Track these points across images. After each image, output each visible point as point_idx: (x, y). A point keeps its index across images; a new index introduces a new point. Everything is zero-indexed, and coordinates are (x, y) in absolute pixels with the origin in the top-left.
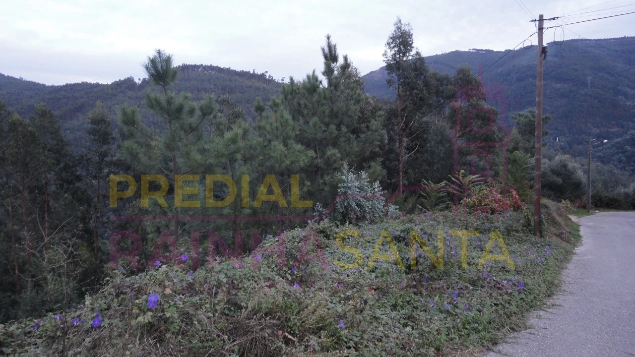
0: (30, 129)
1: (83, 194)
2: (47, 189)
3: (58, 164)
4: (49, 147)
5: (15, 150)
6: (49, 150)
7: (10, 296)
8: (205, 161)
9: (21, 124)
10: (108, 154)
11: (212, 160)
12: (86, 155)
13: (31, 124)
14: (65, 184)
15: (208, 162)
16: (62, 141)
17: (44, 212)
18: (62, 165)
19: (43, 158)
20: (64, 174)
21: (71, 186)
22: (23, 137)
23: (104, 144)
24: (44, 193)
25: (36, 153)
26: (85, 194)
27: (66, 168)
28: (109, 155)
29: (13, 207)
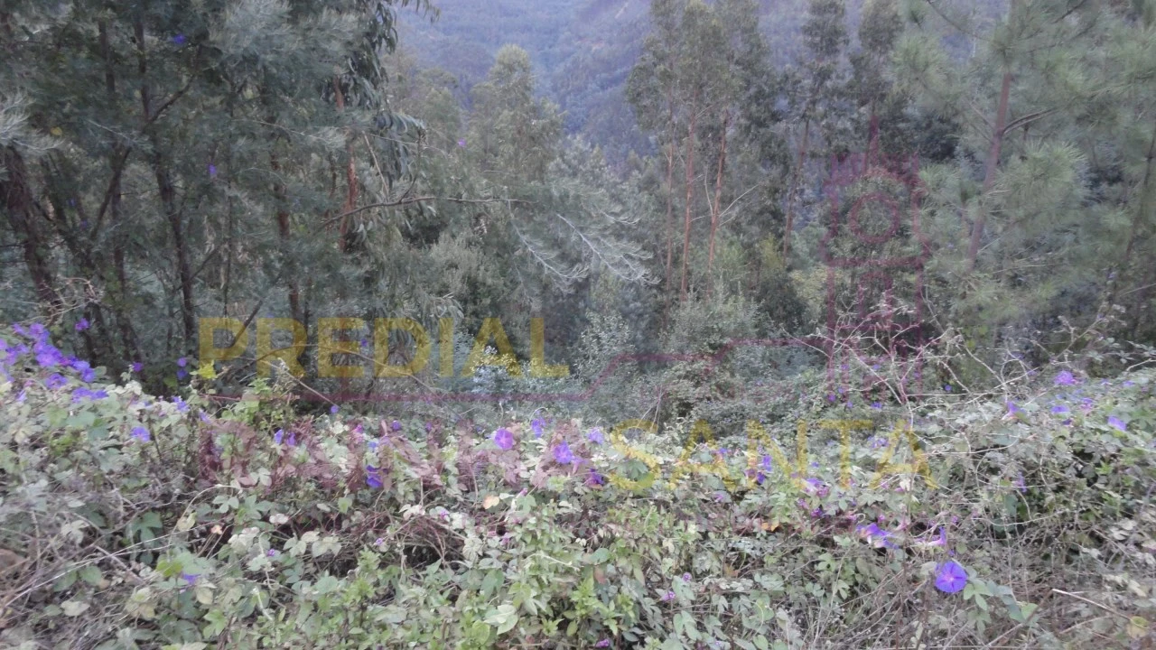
0: (714, 22)
1: (779, 146)
2: (725, 133)
3: (747, 89)
4: (737, 56)
5: (689, 61)
6: (737, 63)
7: (656, 297)
8: (1093, 89)
9: (702, 13)
10: (831, 72)
11: (1115, 89)
12: (794, 75)
13: (716, 14)
14: (753, 127)
15: (1101, 92)
16: (759, 46)
17: (717, 171)
18: (753, 90)
19: (726, 76)
20: (754, 108)
21: (762, 130)
22: (703, 38)
23: (828, 53)
24: (720, 138)
25: (718, 67)
26: (782, 147)
27: (759, 96)
28: (833, 76)
29: (674, 158)
